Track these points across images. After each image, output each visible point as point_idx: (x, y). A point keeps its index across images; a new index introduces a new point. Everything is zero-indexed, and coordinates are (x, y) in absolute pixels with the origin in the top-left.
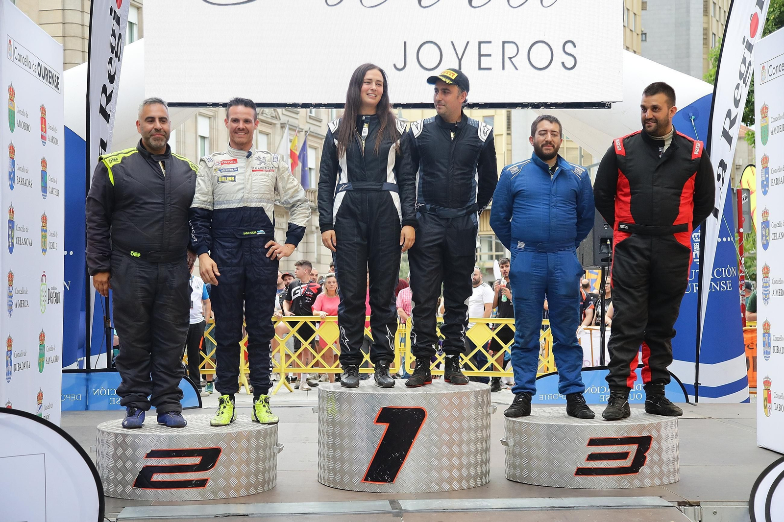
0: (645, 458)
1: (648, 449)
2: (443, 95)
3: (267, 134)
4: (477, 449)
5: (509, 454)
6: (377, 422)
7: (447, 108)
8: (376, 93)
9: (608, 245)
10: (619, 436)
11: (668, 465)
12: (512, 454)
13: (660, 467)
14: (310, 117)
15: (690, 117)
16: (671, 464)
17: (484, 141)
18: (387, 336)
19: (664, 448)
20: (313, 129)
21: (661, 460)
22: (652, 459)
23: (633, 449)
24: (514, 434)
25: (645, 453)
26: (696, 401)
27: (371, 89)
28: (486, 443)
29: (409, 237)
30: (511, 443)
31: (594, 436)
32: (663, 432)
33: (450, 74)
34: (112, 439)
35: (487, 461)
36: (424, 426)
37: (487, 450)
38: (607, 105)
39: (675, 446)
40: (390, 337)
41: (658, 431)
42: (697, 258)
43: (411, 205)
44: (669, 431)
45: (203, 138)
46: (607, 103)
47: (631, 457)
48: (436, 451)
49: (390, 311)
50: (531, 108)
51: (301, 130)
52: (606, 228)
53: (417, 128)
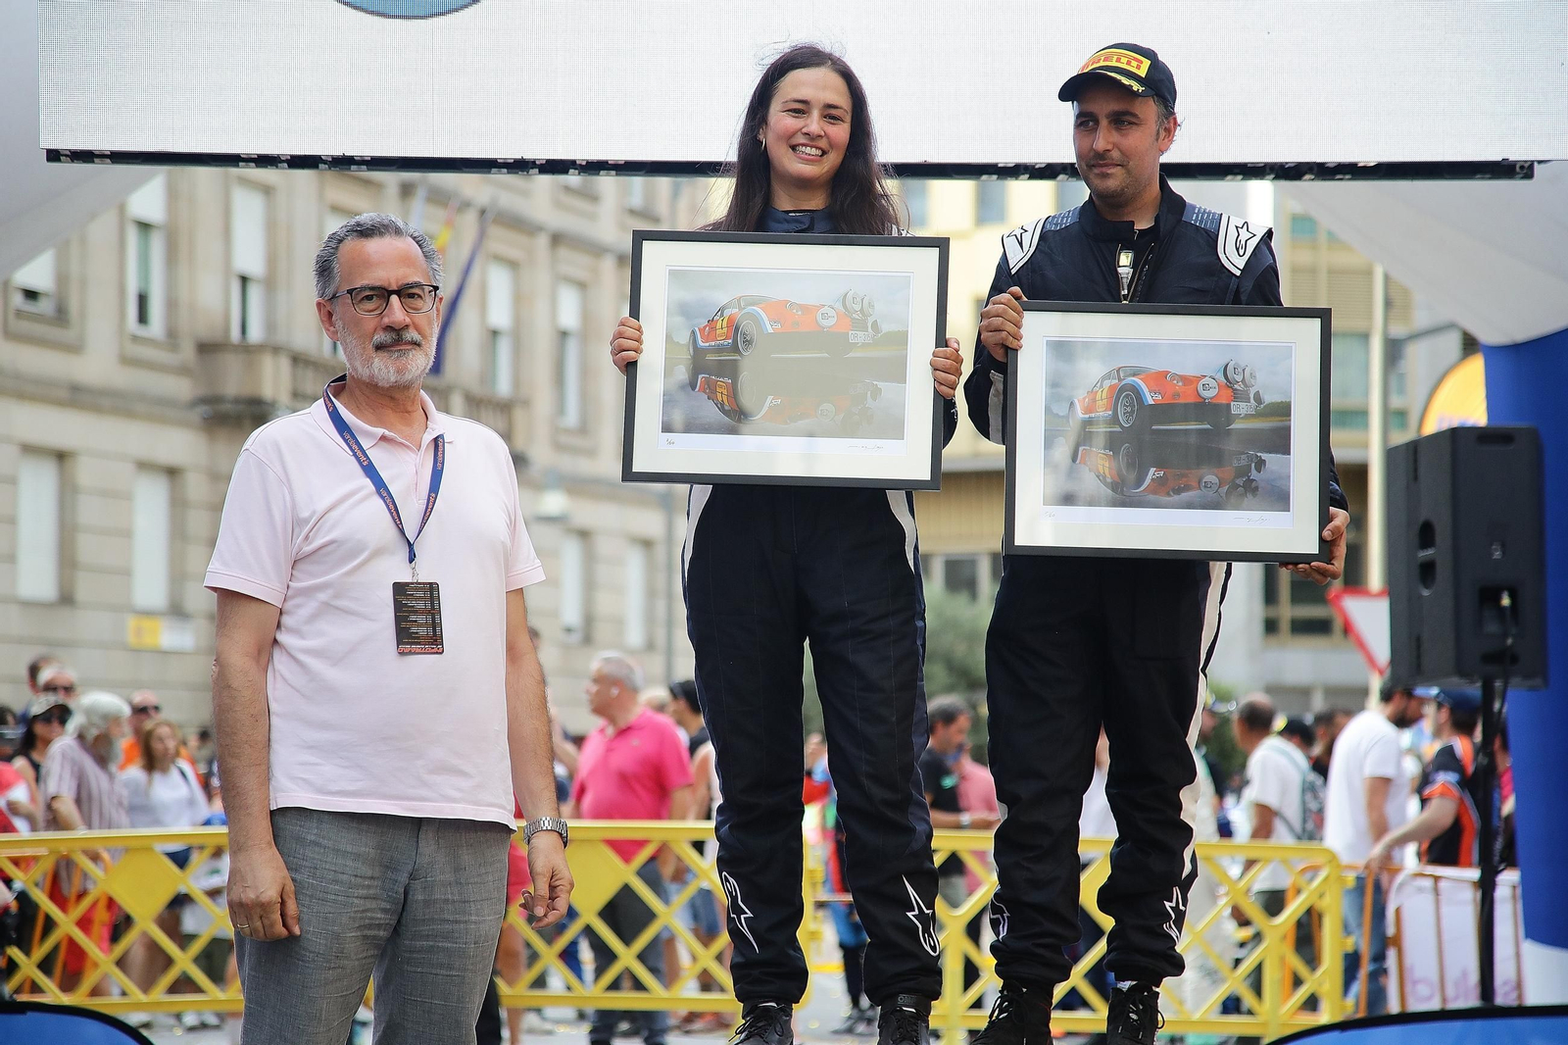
2: (1114, 133)
7: (1129, 172)
8: (823, 143)
9: (1502, 610)
17: (1238, 273)
18: (910, 914)
20: (507, 201)
27: (804, 130)
33: (1129, 63)
38: (1521, 169)
40: (921, 916)
45: (144, 227)
46: (1521, 165)
49: (913, 830)
50: (1272, 176)
51: (466, 205)
52: (1497, 555)
53: (1021, 244)
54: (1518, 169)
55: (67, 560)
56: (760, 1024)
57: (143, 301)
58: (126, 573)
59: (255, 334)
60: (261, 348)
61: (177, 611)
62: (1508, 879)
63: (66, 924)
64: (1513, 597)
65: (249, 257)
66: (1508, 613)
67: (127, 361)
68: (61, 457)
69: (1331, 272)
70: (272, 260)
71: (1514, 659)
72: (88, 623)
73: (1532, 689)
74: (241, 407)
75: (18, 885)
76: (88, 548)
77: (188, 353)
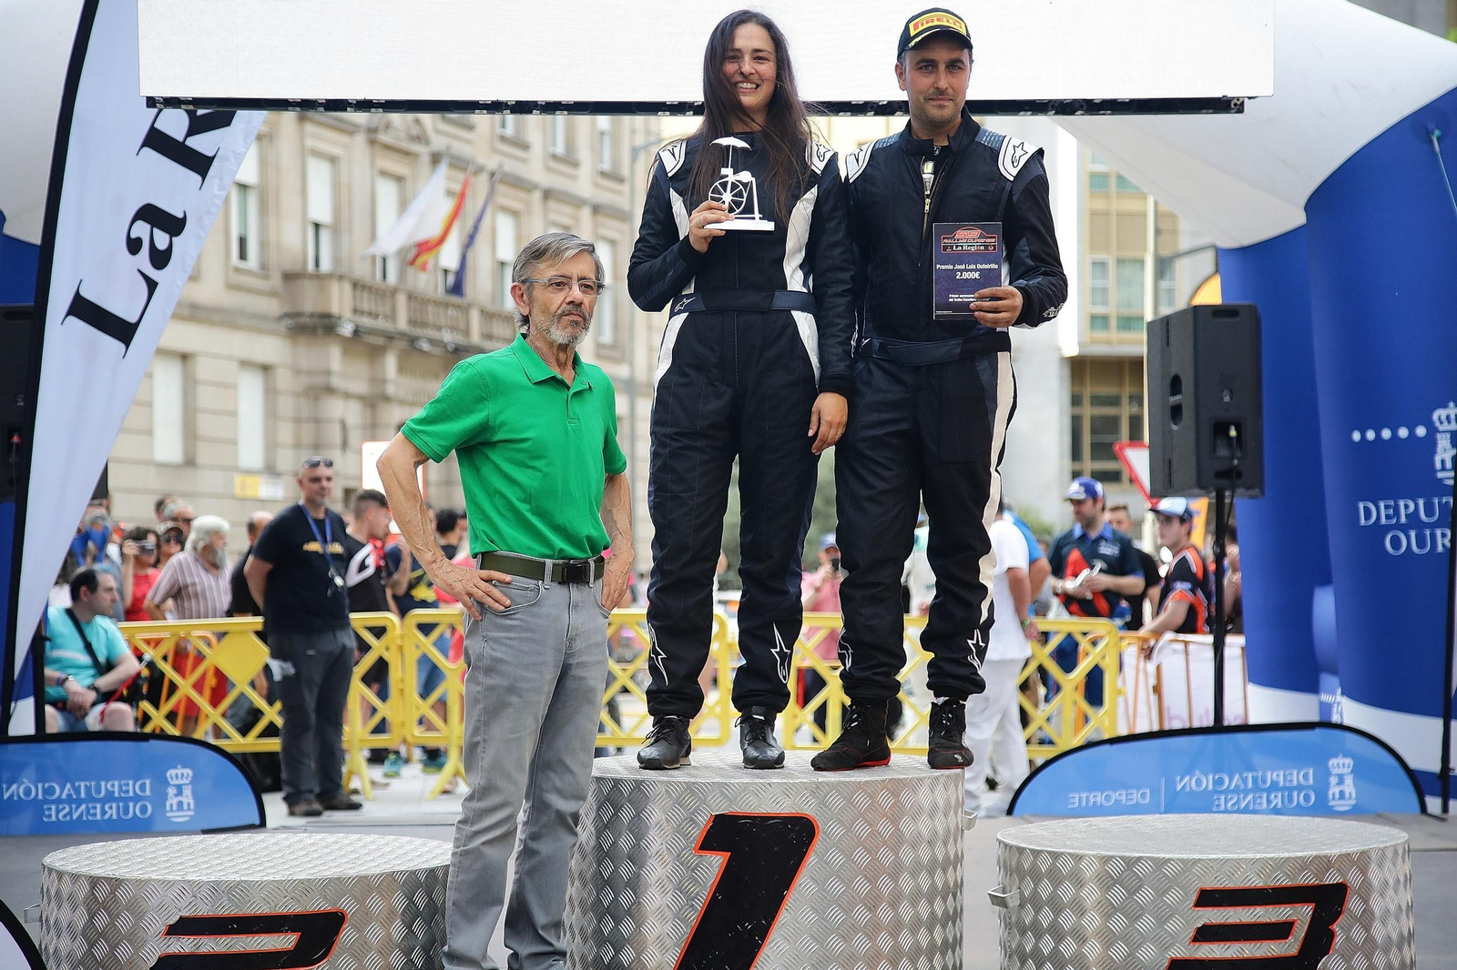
0: (1332, 935)
1: (1340, 913)
2: (949, 75)
3: (399, 179)
4: (933, 913)
5: (1008, 926)
6: (700, 849)
9: (1230, 438)
10: (1268, 884)
11: (1386, 951)
12: (1015, 926)
13: (1369, 957)
14: (503, 139)
15: (1429, 133)
16: (1394, 950)
17: (1012, 179)
18: (773, 650)
19: (1377, 912)
20: (510, 166)
21: (1370, 940)
22: (1348, 938)
23: (1302, 914)
24: (1022, 879)
25: (1333, 923)
26: (1445, 809)
28: (955, 900)
29: (829, 418)
30: (1014, 902)
31: (1212, 883)
32: (1375, 876)
34: (82, 891)
35: (956, 944)
36: (811, 860)
37: (955, 916)
38: (1235, 105)
39: (1404, 907)
40: (781, 653)
41: (1364, 872)
42: (1444, 469)
43: (841, 343)
44: (1389, 870)
45: (243, 187)
46: (1235, 101)
47: (1300, 932)
48: (841, 917)
49: (788, 592)
50: (1054, 112)
51: (480, 170)
52: (1227, 399)
53: (857, 160)
54: (1233, 106)
55: (190, 433)
56: (665, 731)
57: (243, 242)
58: (234, 442)
59: (326, 266)
60: (330, 276)
61: (271, 470)
62: (1234, 644)
63: (185, 687)
64: (1238, 430)
65: (321, 210)
66: (1235, 440)
67: (231, 287)
68: (185, 357)
69: (1120, 215)
70: (337, 211)
71: (1239, 475)
72: (207, 480)
73: (1252, 497)
74: (316, 320)
75: (147, 657)
76: (205, 425)
77: (276, 281)
